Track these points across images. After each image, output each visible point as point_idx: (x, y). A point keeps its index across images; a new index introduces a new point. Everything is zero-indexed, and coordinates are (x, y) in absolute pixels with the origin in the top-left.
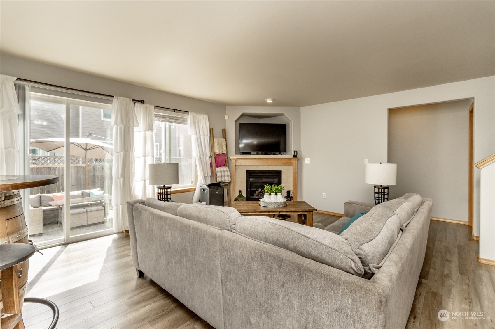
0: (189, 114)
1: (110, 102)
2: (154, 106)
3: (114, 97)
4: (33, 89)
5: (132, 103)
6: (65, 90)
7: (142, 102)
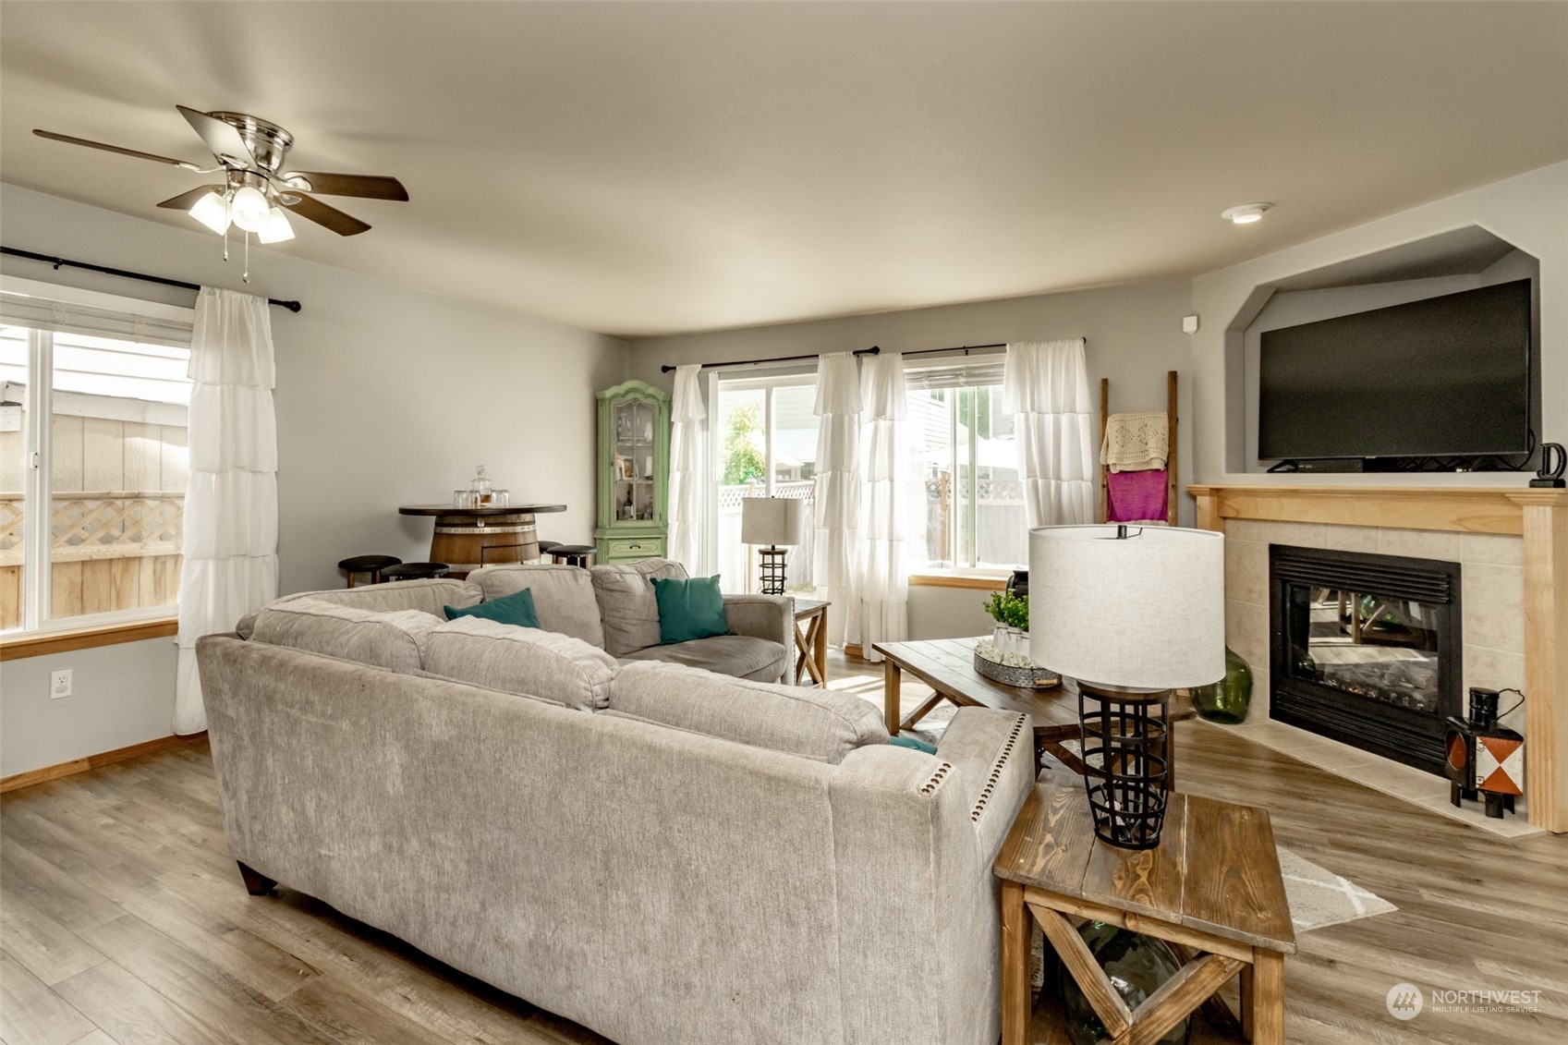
0: (1005, 351)
1: (813, 369)
2: (903, 354)
3: (820, 357)
4: (721, 376)
5: (854, 359)
6: (751, 367)
7: (875, 351)
